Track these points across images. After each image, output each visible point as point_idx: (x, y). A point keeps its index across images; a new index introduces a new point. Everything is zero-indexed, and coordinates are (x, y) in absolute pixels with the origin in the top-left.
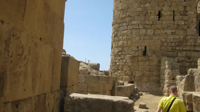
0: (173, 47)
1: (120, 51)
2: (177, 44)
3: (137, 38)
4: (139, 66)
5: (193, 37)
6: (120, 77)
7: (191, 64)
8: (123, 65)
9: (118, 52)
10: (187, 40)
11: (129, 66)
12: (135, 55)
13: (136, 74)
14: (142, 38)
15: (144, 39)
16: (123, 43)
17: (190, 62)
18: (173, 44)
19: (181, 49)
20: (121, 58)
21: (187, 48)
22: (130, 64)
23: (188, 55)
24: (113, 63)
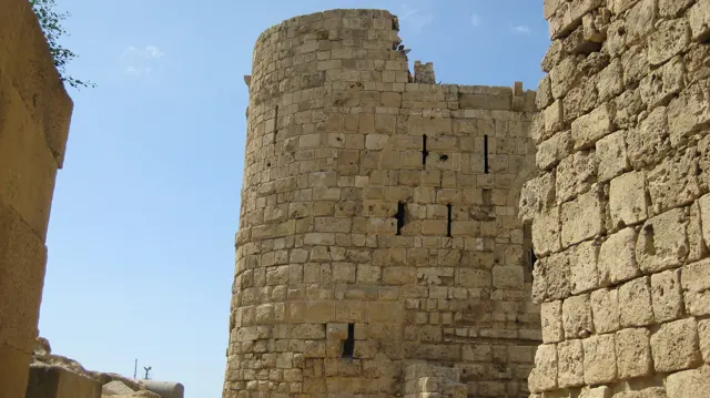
0: (447, 326)
1: (260, 339)
2: (458, 317)
3: (323, 294)
4: (326, 392)
5: (512, 294)
7: (506, 386)
8: (271, 390)
9: (255, 341)
10: (493, 303)
11: (292, 395)
12: (314, 355)
14: (340, 295)
15: (345, 297)
16: (273, 309)
17: (504, 380)
18: (447, 317)
19: (473, 334)
20: (265, 363)
21: (494, 333)
22: (294, 387)
23: (496, 355)
24: (234, 382)
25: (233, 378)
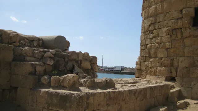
1: (151, 24)
4: (184, 46)
6: (153, 70)
8: (157, 48)
9: (150, 25)
11: (167, 49)
12: (176, 27)
13: (178, 62)
16: (156, 8)
20: (154, 35)
22: (168, 45)
24: (142, 46)
25: (142, 44)
